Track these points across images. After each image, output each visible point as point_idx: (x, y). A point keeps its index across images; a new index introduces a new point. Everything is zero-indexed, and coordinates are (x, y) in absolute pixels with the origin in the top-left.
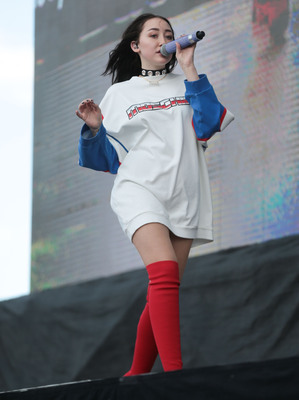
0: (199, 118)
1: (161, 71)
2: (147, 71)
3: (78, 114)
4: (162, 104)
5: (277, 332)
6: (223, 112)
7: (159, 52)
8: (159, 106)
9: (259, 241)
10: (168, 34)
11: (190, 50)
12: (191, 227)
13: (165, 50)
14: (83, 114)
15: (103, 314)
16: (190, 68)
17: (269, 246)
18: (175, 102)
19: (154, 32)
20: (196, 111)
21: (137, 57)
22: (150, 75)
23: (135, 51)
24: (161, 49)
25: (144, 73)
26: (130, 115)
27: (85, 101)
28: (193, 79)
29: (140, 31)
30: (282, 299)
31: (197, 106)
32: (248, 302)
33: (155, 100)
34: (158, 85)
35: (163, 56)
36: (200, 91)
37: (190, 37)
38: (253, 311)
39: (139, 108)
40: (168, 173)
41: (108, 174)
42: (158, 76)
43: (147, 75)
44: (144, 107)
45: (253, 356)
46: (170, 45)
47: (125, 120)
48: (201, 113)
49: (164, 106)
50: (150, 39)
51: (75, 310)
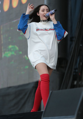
4: (46, 29)
10: (47, 10)
16: (54, 20)
18: (50, 29)
23: (38, 15)
26: (37, 30)
30: (22, 99)
34: (45, 24)
37: (53, 11)
42: (45, 22)
44: (41, 30)
46: (48, 14)
49: (47, 30)
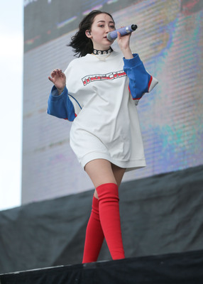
0: (134, 85)
1: (107, 51)
2: (97, 51)
3: (50, 79)
4: (107, 76)
5: (194, 232)
6: (150, 79)
7: (106, 37)
8: (105, 77)
9: (181, 168)
10: (111, 24)
11: (127, 37)
12: (125, 160)
13: (110, 37)
14: (54, 79)
15: (72, 220)
16: (127, 49)
17: (188, 172)
18: (116, 75)
19: (101, 23)
20: (131, 80)
21: (90, 42)
22: (100, 54)
23: (89, 37)
24: (107, 35)
25: (95, 52)
26: (84, 82)
27: (55, 70)
28: (129, 57)
29: (92, 23)
31: (132, 76)
32: (173, 211)
33: (102, 73)
34: (105, 61)
35: (108, 40)
36: (134, 66)
37: (127, 29)
38: (177, 217)
39: (92, 79)
40: (110, 124)
41: (67, 121)
42: (105, 54)
43: (97, 54)
44: (95, 78)
45: (178, 248)
46: (113, 33)
47: (81, 86)
48: (135, 82)
49: (109, 78)
50: (99, 28)
51: (53, 217)
